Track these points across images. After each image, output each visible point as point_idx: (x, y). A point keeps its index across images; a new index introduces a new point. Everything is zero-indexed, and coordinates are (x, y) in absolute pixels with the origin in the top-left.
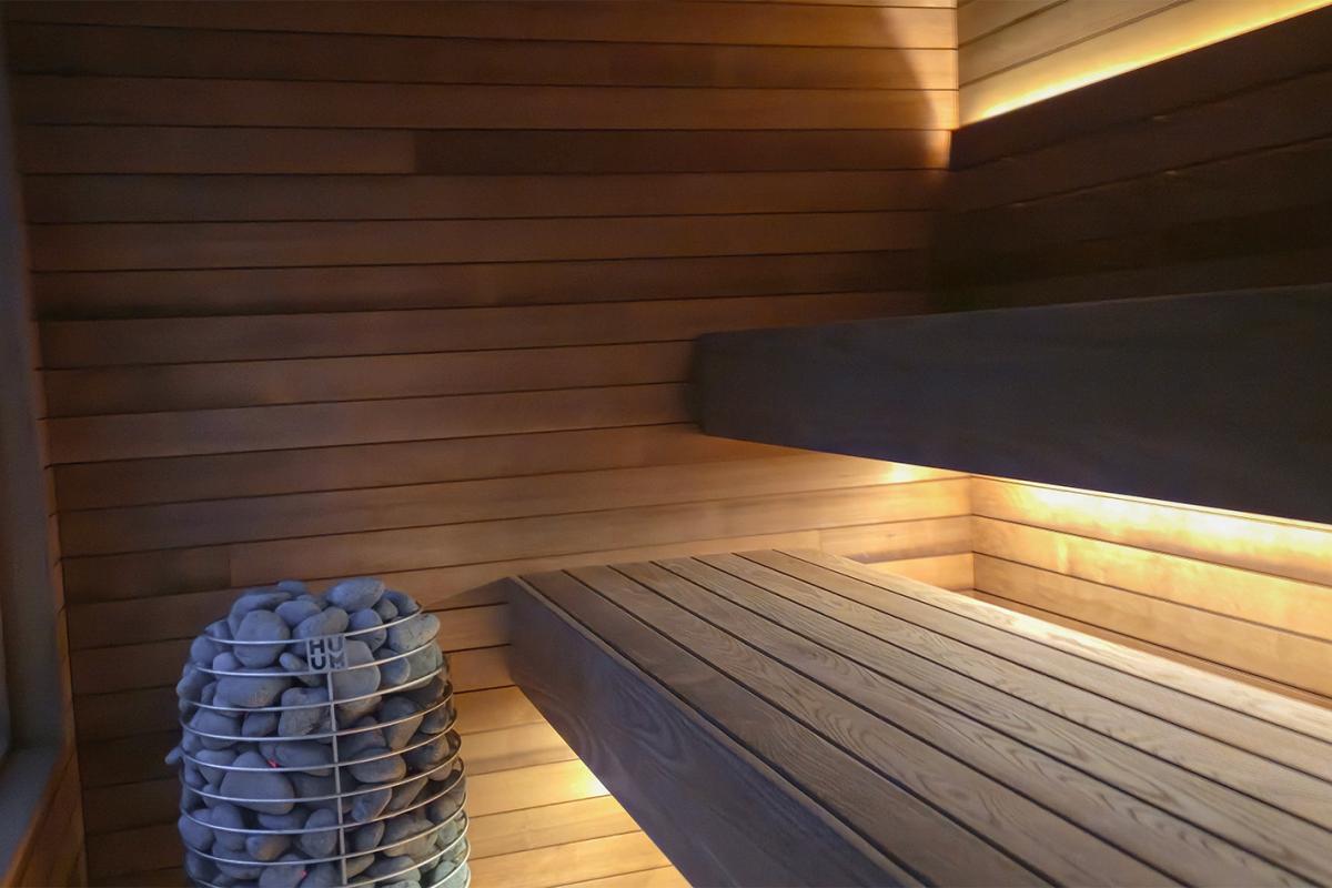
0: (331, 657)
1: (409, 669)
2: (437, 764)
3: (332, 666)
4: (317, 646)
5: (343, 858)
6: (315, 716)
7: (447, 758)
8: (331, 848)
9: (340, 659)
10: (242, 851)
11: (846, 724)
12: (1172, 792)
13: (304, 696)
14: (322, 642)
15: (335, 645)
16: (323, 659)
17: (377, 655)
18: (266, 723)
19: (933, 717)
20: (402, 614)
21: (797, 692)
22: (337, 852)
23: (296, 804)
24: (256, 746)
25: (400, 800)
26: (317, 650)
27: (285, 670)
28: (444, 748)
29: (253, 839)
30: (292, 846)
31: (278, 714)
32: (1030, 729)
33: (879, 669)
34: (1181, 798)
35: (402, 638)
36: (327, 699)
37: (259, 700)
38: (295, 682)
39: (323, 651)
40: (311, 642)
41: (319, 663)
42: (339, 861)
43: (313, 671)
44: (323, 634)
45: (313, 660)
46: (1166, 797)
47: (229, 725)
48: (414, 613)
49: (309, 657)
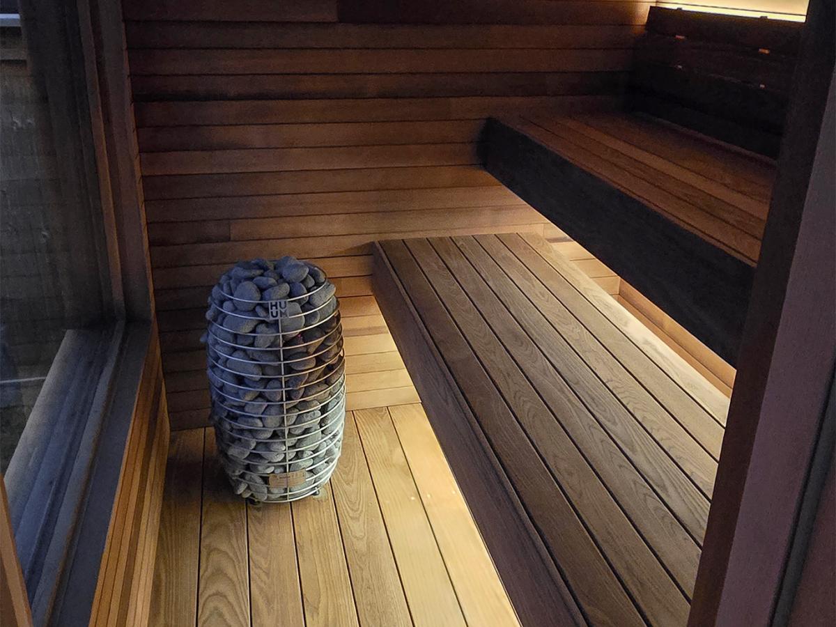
0: (281, 312)
1: (319, 315)
2: (331, 359)
3: (281, 316)
4: (274, 306)
5: (285, 403)
6: (272, 339)
7: (336, 355)
8: (279, 398)
9: (285, 314)
10: (237, 395)
11: (528, 406)
12: (667, 483)
13: (267, 329)
14: (276, 303)
15: (283, 305)
16: (277, 312)
17: (304, 309)
18: (250, 341)
19: (570, 406)
20: (318, 285)
21: (509, 375)
22: (282, 400)
23: (261, 378)
24: (245, 351)
25: (311, 378)
26: (274, 308)
27: (259, 317)
28: (335, 350)
29: (242, 391)
30: (261, 396)
31: (254, 337)
32: (614, 423)
33: (552, 361)
34: (671, 490)
35: (316, 301)
36: (279, 332)
37: (245, 329)
38: (262, 322)
39: (277, 308)
40: (271, 303)
41: (274, 314)
42: (283, 404)
43: (271, 318)
44: (278, 299)
45: (272, 312)
46: (664, 488)
47: (231, 338)
48: (323, 283)
49: (270, 311)
